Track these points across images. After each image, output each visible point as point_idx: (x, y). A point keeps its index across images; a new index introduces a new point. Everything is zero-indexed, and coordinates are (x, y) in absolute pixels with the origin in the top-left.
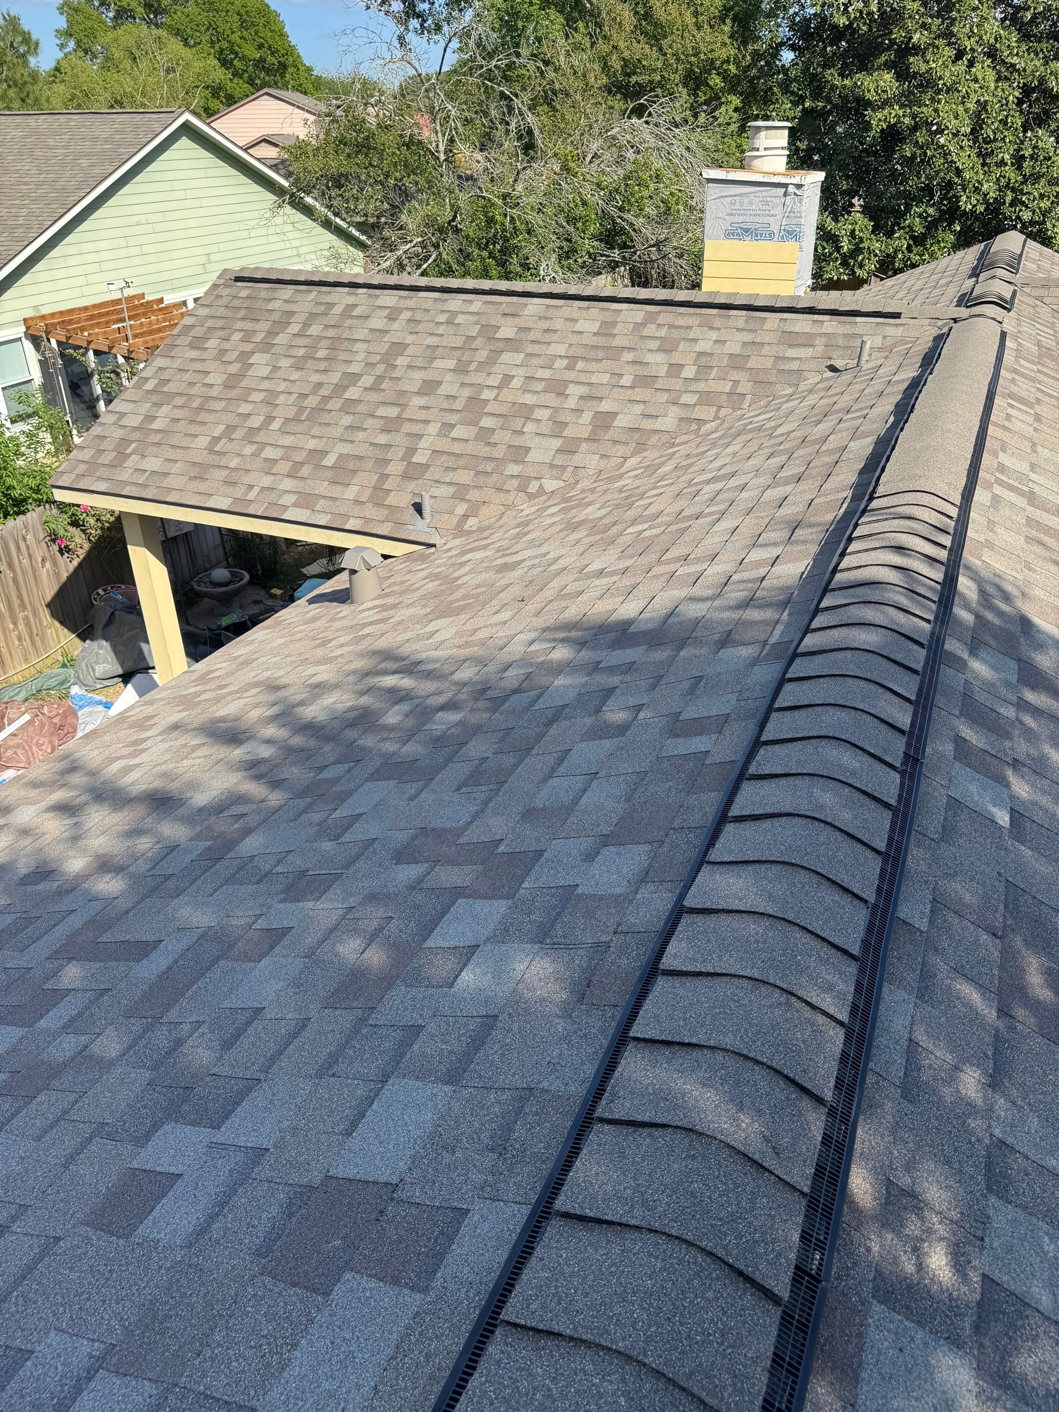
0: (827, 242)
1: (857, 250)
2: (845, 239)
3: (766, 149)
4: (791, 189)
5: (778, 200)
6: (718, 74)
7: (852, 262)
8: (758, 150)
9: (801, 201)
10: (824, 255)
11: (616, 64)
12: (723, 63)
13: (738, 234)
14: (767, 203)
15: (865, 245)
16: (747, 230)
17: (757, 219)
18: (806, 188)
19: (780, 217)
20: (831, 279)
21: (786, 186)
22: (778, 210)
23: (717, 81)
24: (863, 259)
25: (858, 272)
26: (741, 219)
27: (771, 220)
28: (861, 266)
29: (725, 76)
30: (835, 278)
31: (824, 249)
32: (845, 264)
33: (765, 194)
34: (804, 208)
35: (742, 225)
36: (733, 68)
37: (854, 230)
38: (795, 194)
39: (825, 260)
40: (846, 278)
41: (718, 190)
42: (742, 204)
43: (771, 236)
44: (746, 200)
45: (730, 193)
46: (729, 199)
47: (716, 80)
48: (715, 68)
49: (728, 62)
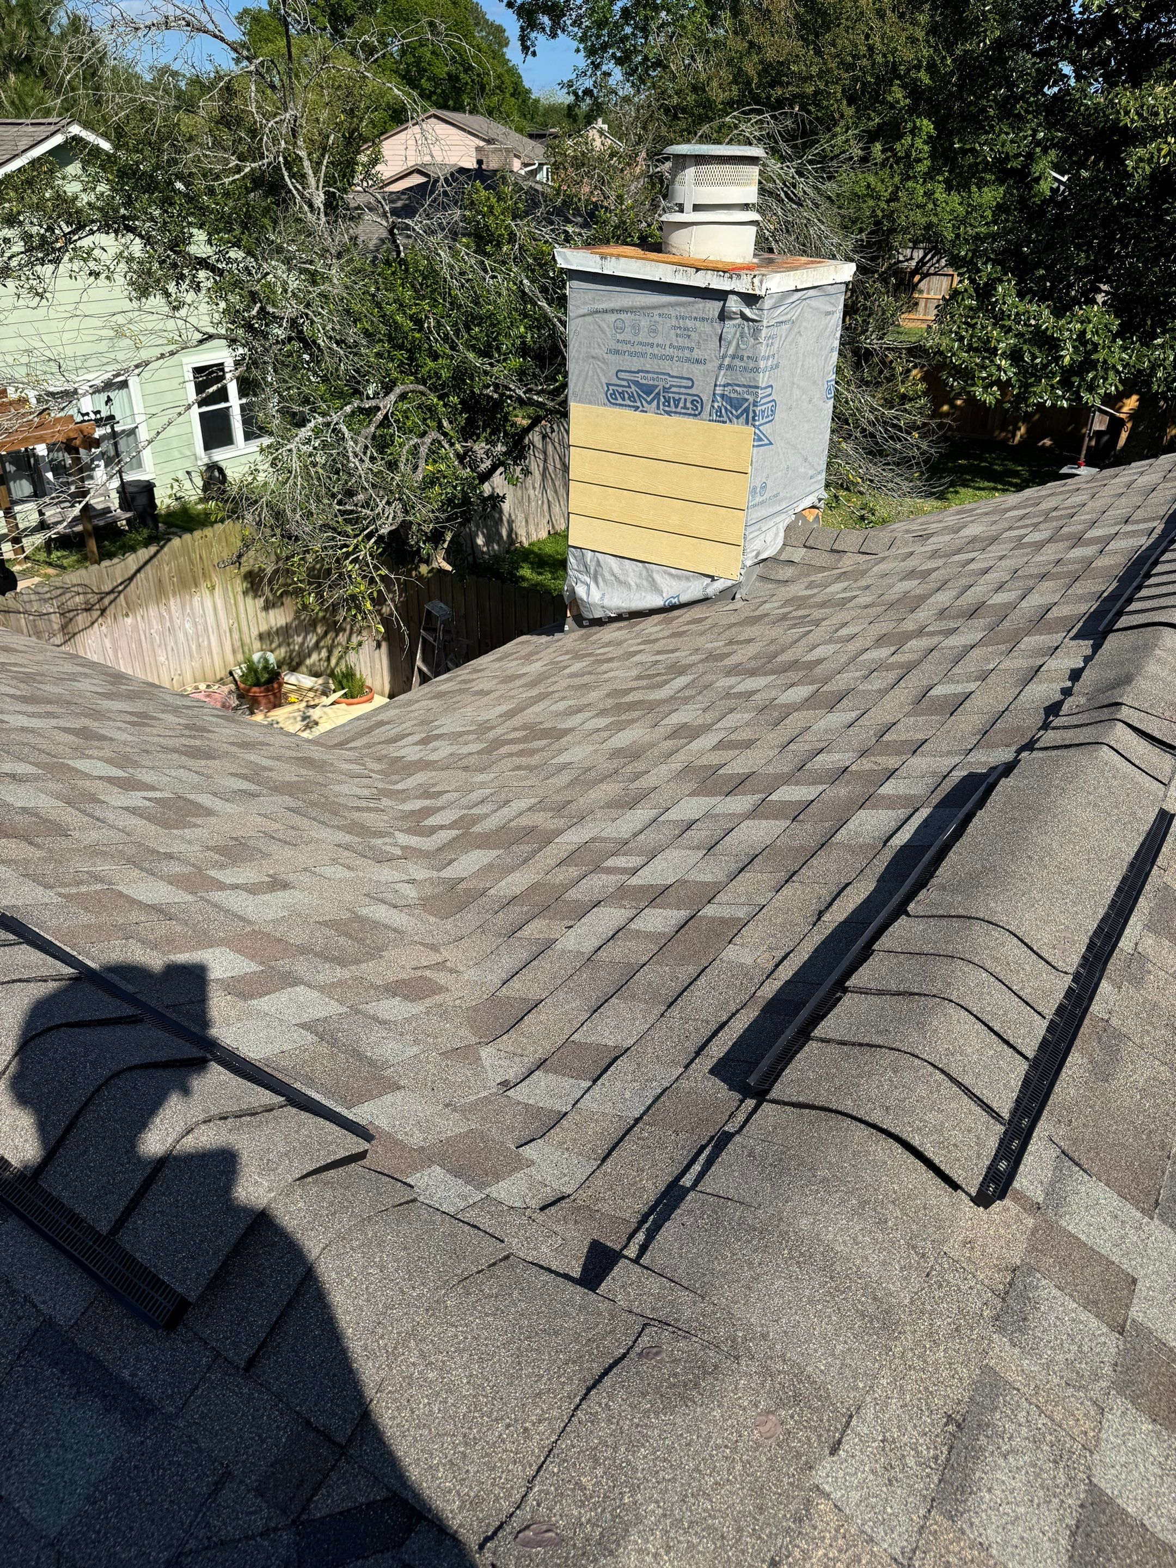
0: (1040, 347)
1: (1087, 364)
2: (1069, 345)
3: (697, 208)
4: (734, 304)
5: (707, 328)
6: (904, 86)
7: (1076, 381)
8: (681, 209)
9: (756, 333)
10: (1034, 366)
11: (750, 68)
12: (908, 70)
13: (631, 397)
14: (686, 333)
15: (1100, 356)
16: (648, 389)
17: (666, 366)
18: (767, 303)
19: (712, 365)
20: (1041, 406)
21: (722, 295)
22: (709, 350)
23: (899, 96)
24: (1094, 379)
25: (1086, 396)
26: (636, 364)
27: (696, 371)
28: (1091, 388)
29: (914, 91)
30: (1049, 403)
31: (1034, 357)
32: (1066, 383)
33: (682, 311)
34: (763, 350)
35: (639, 378)
36: (924, 77)
37: (1083, 333)
38: (744, 317)
39: (1032, 375)
40: (1065, 404)
41: (589, 296)
42: (636, 329)
43: (695, 408)
44: (644, 323)
45: (612, 305)
46: (612, 318)
47: (898, 94)
48: (899, 77)
49: (918, 67)
